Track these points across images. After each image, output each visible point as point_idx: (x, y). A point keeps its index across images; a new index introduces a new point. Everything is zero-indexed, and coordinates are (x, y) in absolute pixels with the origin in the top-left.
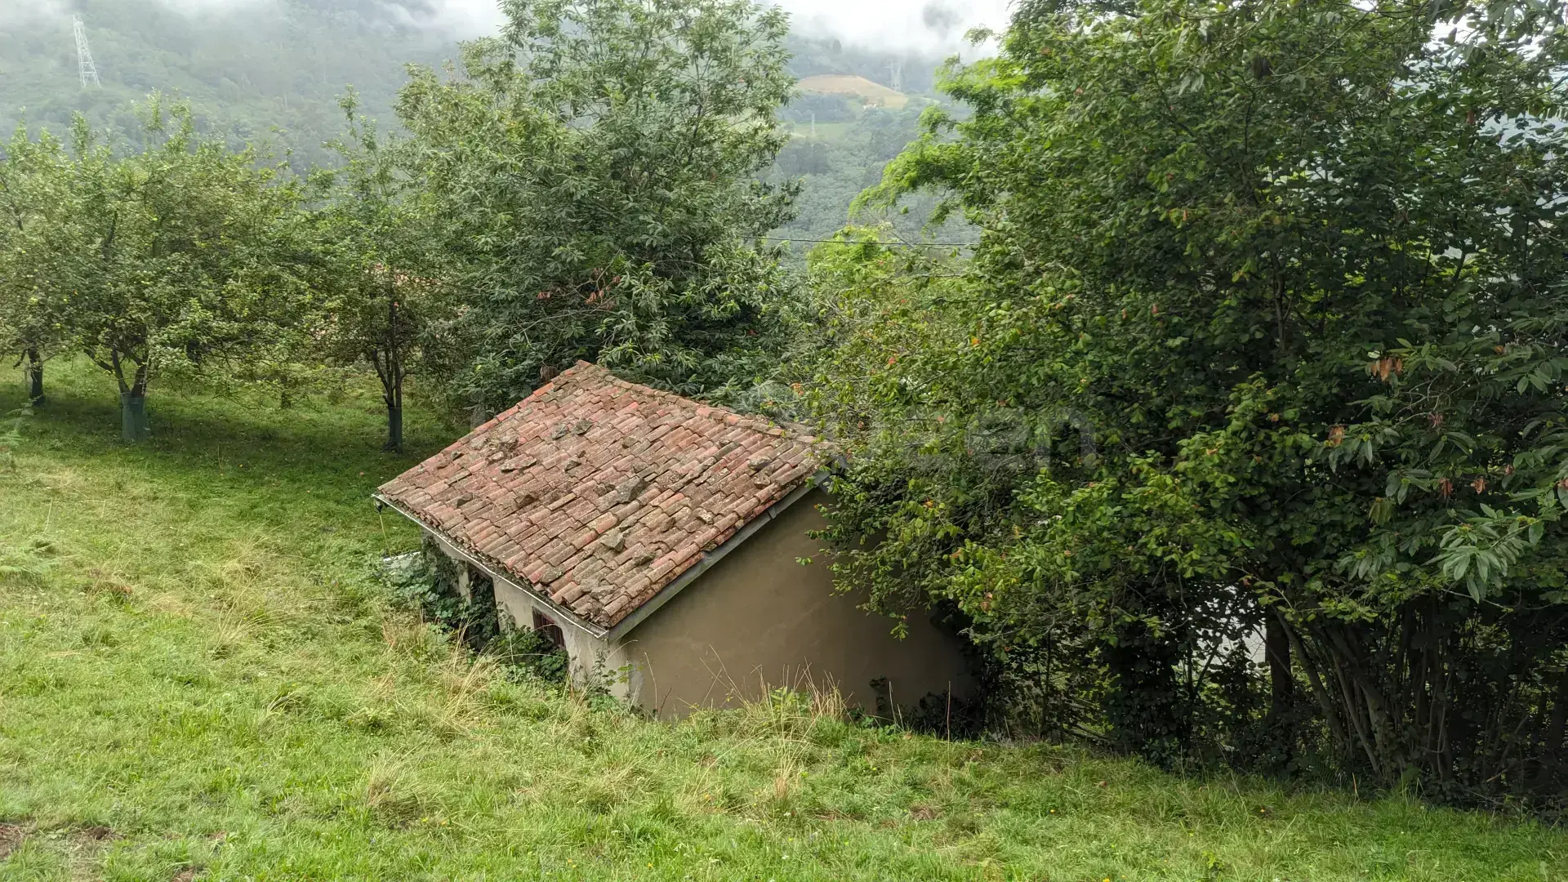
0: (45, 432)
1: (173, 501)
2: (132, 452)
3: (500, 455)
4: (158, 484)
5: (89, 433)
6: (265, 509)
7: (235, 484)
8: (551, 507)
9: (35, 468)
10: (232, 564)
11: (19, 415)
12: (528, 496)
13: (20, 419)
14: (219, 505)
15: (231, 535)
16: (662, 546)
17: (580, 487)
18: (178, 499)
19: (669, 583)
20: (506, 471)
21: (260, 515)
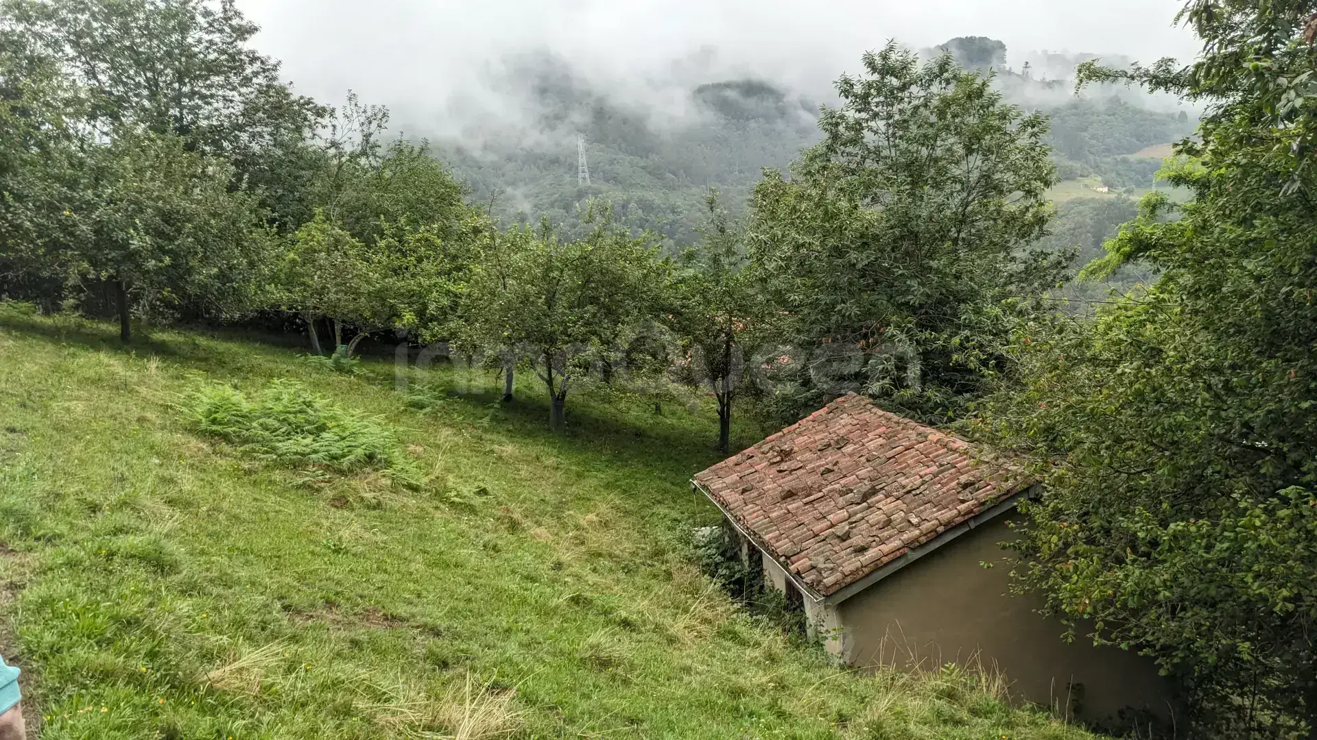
0: (506, 419)
1: (567, 471)
2: (553, 437)
3: (778, 459)
4: (563, 460)
5: (531, 422)
6: (624, 483)
7: (609, 463)
8: (804, 500)
9: (493, 442)
10: (592, 517)
11: (492, 407)
12: (789, 491)
13: (492, 410)
14: (596, 477)
15: (597, 498)
16: (877, 539)
17: (830, 487)
18: (570, 470)
19: (877, 569)
20: (780, 471)
21: (619, 486)
